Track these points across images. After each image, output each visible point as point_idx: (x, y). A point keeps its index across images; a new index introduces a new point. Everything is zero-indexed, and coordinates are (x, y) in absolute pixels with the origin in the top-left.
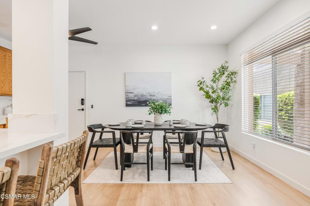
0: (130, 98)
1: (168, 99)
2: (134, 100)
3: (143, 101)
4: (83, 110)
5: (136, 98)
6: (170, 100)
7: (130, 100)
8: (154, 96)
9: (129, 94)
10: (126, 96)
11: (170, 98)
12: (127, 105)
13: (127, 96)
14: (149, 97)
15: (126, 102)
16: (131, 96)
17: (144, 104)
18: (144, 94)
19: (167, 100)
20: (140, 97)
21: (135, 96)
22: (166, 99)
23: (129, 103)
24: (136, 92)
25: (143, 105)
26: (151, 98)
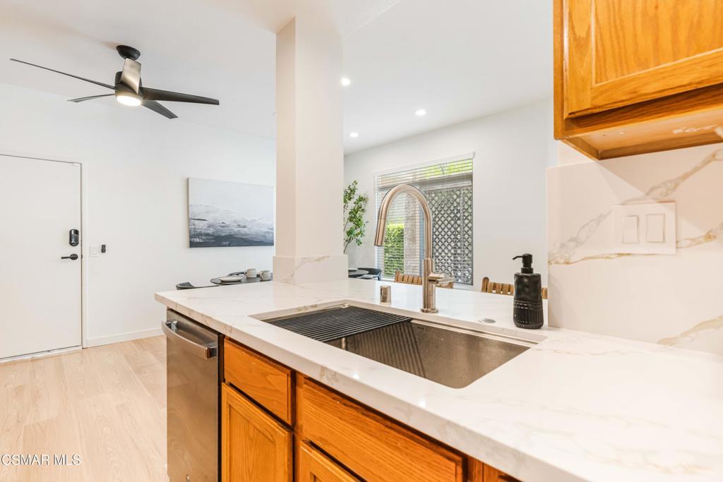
0: (198, 231)
1: (268, 232)
2: (207, 235)
3: (225, 236)
4: (74, 257)
5: (211, 231)
6: (271, 235)
7: (199, 235)
8: (244, 227)
9: (196, 222)
10: (189, 225)
11: (270, 231)
12: (193, 245)
13: (193, 227)
14: (236, 230)
15: (190, 237)
16: (201, 226)
17: (227, 243)
18: (227, 223)
19: (267, 235)
20: (219, 228)
21: (209, 226)
22: (265, 233)
23: (197, 240)
24: (211, 218)
25: (224, 243)
26: (239, 231)
